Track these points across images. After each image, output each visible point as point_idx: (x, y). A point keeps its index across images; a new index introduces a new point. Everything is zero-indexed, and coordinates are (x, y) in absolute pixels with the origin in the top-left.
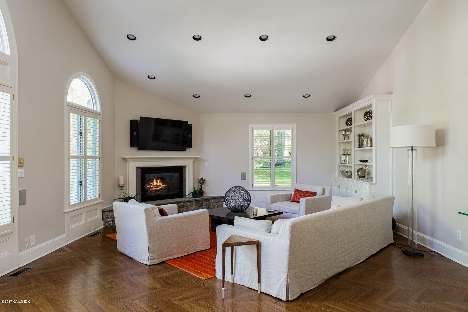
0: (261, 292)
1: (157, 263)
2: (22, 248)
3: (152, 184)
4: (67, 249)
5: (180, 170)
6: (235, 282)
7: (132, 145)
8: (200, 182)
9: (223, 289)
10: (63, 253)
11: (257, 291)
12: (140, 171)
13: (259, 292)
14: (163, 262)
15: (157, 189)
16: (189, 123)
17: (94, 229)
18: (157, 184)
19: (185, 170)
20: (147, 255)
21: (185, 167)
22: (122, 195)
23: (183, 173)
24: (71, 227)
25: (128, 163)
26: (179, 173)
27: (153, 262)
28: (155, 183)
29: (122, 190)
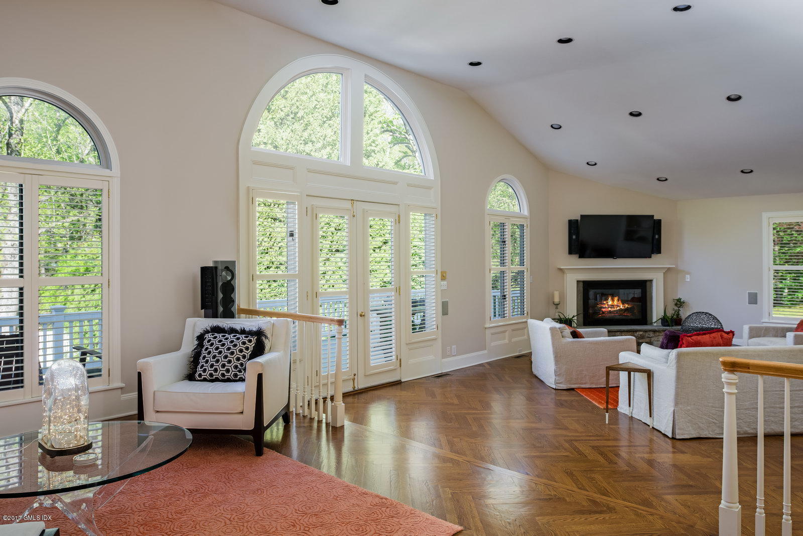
0: (653, 428)
1: (565, 388)
2: (444, 355)
3: (605, 302)
4: (486, 365)
5: (643, 286)
6: (633, 416)
7: (571, 252)
8: (676, 305)
9: (607, 415)
10: (481, 368)
11: (649, 426)
12: (582, 286)
13: (651, 427)
14: (573, 389)
15: (613, 309)
16: (655, 218)
17: (520, 351)
18: (612, 304)
19: (651, 286)
20: (554, 377)
21: (651, 281)
22: (557, 314)
23: (648, 290)
24: (493, 344)
25: (565, 276)
26: (639, 291)
27: (560, 387)
28: (610, 303)
29: (557, 308)
